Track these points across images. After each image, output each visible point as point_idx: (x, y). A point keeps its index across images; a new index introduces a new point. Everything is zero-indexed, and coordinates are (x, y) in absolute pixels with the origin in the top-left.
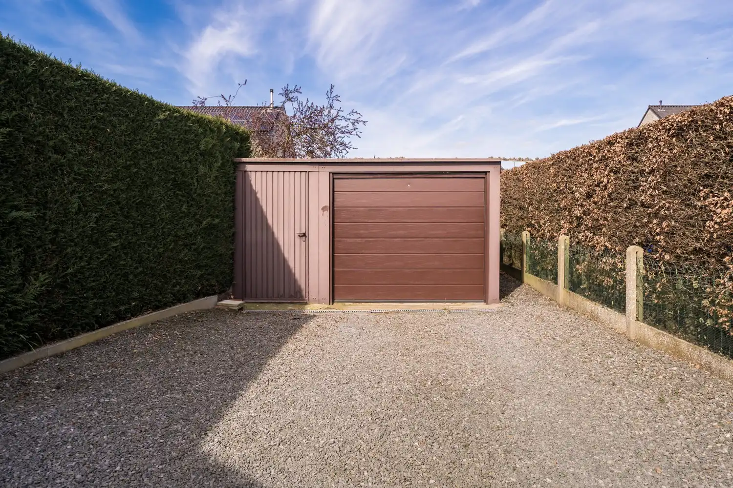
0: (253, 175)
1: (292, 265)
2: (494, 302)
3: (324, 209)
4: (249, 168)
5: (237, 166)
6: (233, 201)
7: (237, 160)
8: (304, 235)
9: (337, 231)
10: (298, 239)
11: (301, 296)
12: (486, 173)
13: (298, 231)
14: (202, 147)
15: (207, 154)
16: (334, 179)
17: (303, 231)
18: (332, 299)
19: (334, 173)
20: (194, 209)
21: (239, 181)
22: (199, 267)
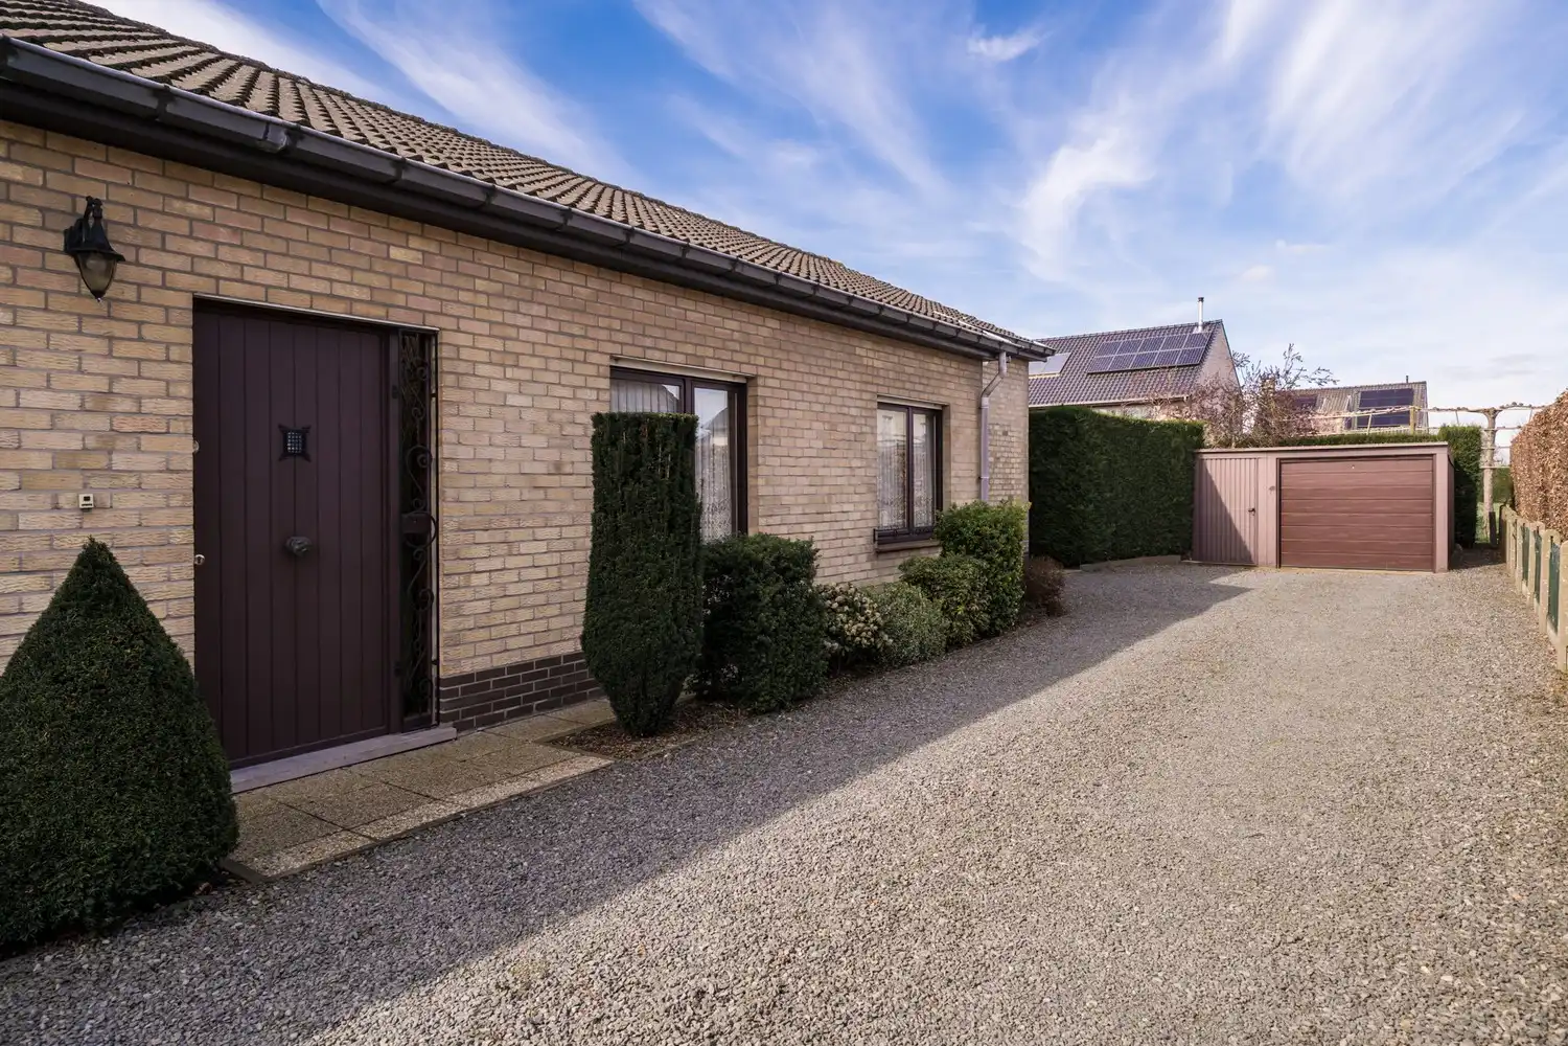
0: (1208, 462)
1: (1242, 535)
2: (1442, 570)
3: (1271, 489)
4: (1205, 457)
5: (1195, 456)
6: (1192, 483)
7: (1196, 451)
8: (1254, 510)
9: (1284, 507)
10: (1248, 514)
11: (1251, 561)
12: (1432, 455)
13: (1247, 508)
14: (1173, 445)
15: (1176, 450)
16: (1280, 464)
17: (1253, 507)
18: (1279, 563)
19: (1281, 459)
20: (1169, 490)
21: (1197, 467)
22: (1170, 532)
